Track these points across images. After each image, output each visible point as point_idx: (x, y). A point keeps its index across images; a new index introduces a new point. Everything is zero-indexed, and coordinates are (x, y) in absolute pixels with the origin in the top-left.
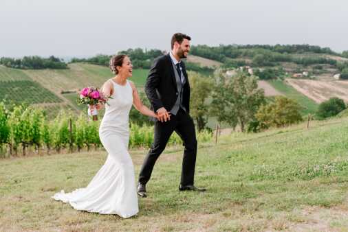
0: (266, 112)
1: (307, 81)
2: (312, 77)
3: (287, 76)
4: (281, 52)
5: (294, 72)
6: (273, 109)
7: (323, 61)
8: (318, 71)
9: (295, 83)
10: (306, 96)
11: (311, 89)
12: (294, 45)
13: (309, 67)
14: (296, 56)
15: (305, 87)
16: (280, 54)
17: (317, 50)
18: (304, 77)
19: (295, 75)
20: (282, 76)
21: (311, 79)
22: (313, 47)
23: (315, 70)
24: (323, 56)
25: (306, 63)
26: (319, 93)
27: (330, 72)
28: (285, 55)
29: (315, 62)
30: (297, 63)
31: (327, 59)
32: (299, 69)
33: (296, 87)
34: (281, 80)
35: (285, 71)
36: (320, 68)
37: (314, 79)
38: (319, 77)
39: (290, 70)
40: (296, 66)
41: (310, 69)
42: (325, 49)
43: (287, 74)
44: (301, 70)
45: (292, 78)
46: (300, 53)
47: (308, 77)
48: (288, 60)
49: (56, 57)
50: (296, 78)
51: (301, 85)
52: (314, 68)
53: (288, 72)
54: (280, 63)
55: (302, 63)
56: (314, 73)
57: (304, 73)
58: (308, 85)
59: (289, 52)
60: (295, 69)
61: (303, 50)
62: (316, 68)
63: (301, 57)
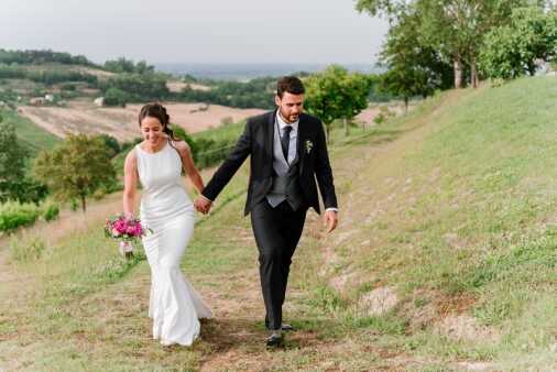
1: (53, 110)
2: (60, 103)
3: (20, 101)
4: (8, 62)
5: (31, 96)
7: (76, 78)
8: (69, 92)
9: (33, 113)
10: (53, 135)
11: (60, 123)
12: (27, 51)
13: (54, 86)
14: (32, 69)
15: (50, 119)
16: (6, 66)
17: (66, 60)
18: (48, 104)
19: (33, 101)
20: (11, 102)
21: (59, 106)
22: (59, 54)
23: (65, 92)
24: (76, 69)
25: (49, 81)
26: (72, 128)
27: (87, 95)
28: (14, 67)
29: (64, 79)
30: (36, 80)
31: (82, 73)
32: (38, 91)
33: (37, 120)
34: (9, 109)
35: (16, 94)
36: (72, 88)
37: (64, 106)
38: (70, 103)
39: (23, 91)
40: (33, 84)
41: (56, 90)
42: (78, 58)
43: (19, 98)
44: (43, 92)
45: (30, 104)
46: (39, 64)
47: (54, 103)
48: (20, 76)
50: (35, 105)
51: (45, 117)
52: (62, 89)
53: (21, 95)
54: (7, 80)
55: (44, 81)
56: (63, 97)
57: (47, 97)
58: (55, 117)
59: (21, 62)
60: (32, 91)
61: (42, 59)
62: (66, 88)
63: (41, 70)
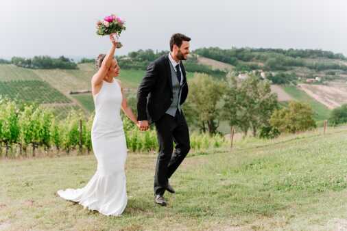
0: (280, 117)
1: (320, 87)
2: (325, 82)
3: (300, 81)
4: (294, 56)
5: (308, 77)
6: (287, 114)
7: (336, 67)
8: (331, 76)
9: (307, 88)
10: (319, 102)
11: (323, 95)
12: (306, 50)
13: (322, 72)
14: (309, 61)
15: (318, 93)
16: (293, 59)
17: (330, 56)
18: (317, 82)
19: (308, 80)
20: (294, 81)
21: (323, 84)
22: (326, 52)
23: (328, 76)
24: (335, 62)
25: (319, 69)
26: (332, 99)
27: (342, 78)
28: (298, 59)
29: (328, 68)
30: (311, 68)
31: (340, 65)
32: (312, 74)
33: (309, 93)
34: (293, 85)
35: (298, 76)
36: (333, 74)
37: (326, 84)
38: (331, 82)
39: (303, 75)
40: (309, 70)
41: (323, 74)
42: (338, 55)
43: (299, 78)
44: (314, 75)
45: (305, 83)
46: (313, 58)
47: (320, 83)
48: (301, 65)
49: (66, 57)
50: (309, 83)
51: (314, 91)
52: (326, 74)
53: (301, 77)
54: (293, 67)
55: (315, 68)
56: (326, 78)
57: (317, 78)
58: (321, 91)
59: (302, 56)
60: (308, 75)
61: (315, 55)
62: (329, 73)
63: (313, 62)
